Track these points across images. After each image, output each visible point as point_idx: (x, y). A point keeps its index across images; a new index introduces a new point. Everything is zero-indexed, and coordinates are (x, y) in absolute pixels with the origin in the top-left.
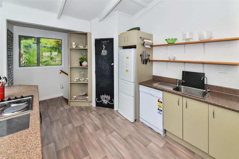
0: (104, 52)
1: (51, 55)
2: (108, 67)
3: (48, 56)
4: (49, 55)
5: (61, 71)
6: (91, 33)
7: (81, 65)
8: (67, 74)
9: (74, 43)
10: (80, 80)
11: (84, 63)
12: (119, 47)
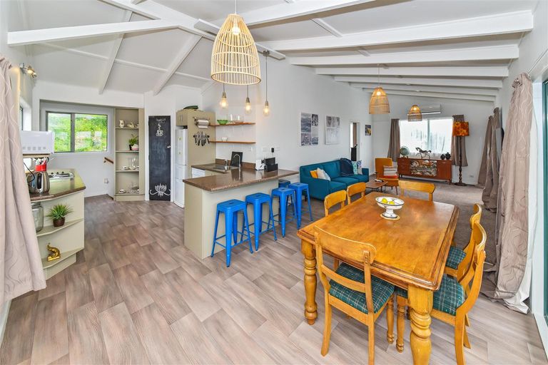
0: (160, 133)
1: (93, 136)
2: (164, 151)
3: (87, 139)
4: (89, 137)
5: (105, 158)
6: (144, 109)
7: (131, 149)
8: (112, 162)
9: (121, 122)
10: (129, 169)
11: (134, 147)
12: (177, 126)
